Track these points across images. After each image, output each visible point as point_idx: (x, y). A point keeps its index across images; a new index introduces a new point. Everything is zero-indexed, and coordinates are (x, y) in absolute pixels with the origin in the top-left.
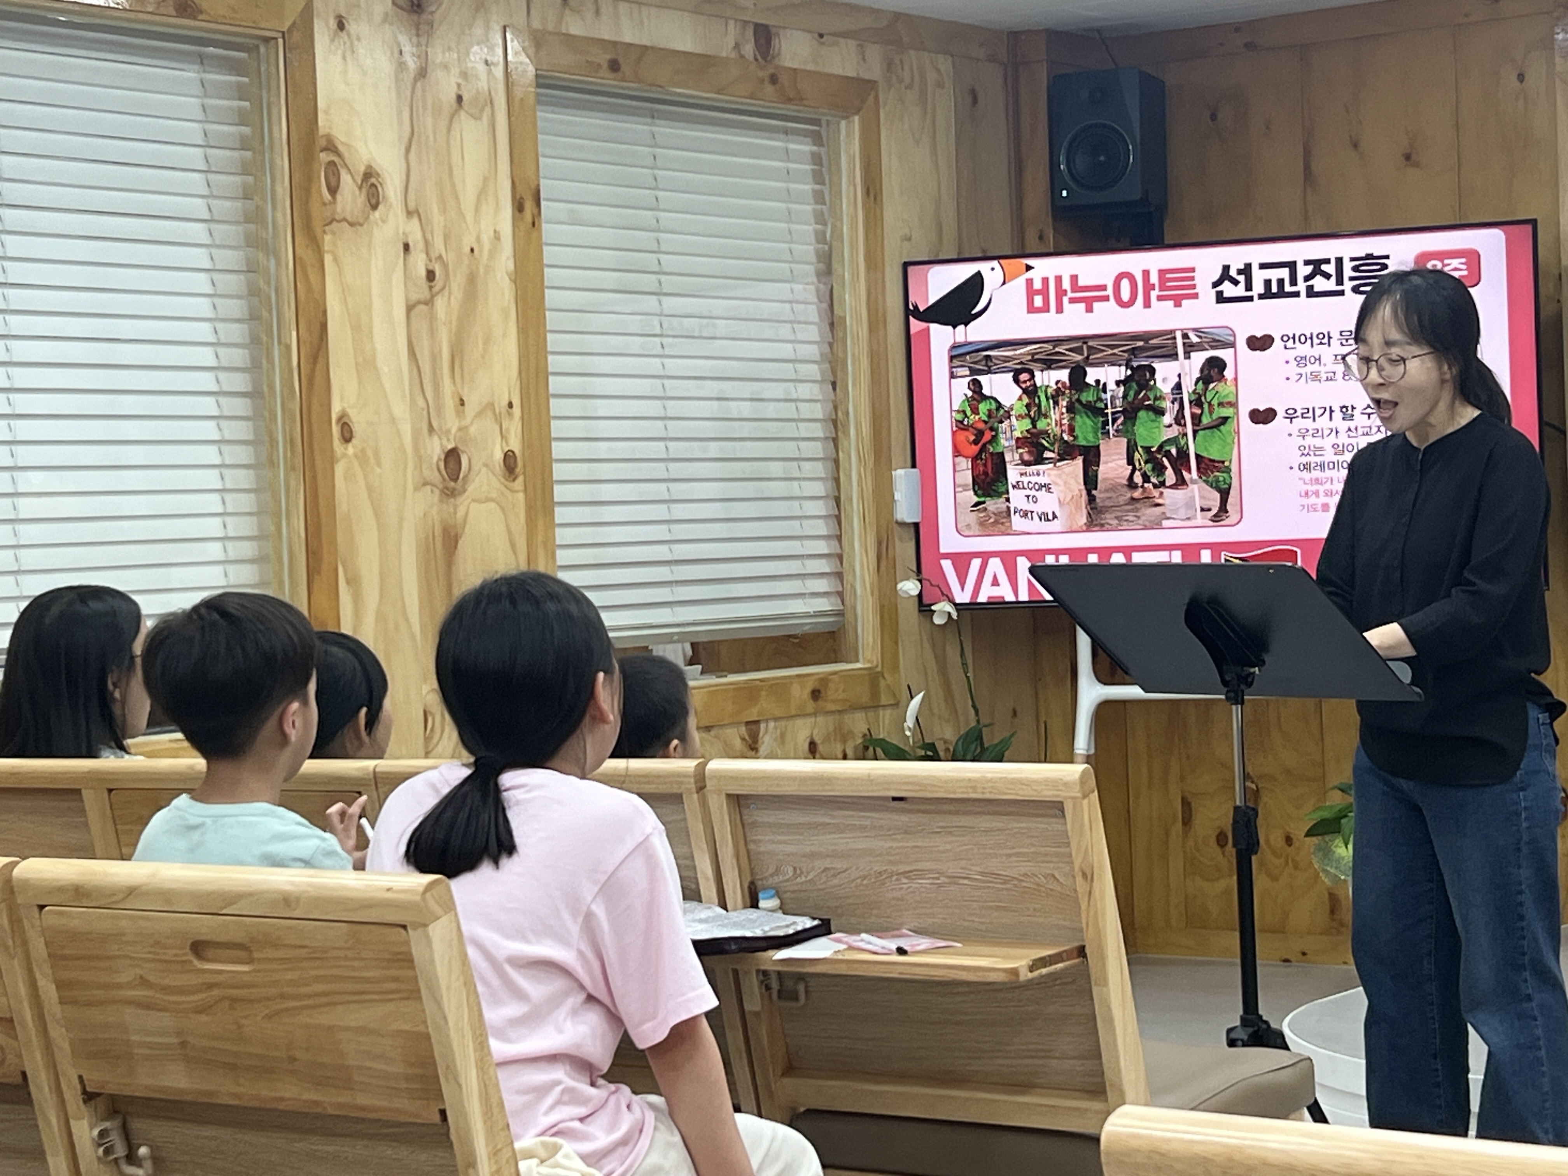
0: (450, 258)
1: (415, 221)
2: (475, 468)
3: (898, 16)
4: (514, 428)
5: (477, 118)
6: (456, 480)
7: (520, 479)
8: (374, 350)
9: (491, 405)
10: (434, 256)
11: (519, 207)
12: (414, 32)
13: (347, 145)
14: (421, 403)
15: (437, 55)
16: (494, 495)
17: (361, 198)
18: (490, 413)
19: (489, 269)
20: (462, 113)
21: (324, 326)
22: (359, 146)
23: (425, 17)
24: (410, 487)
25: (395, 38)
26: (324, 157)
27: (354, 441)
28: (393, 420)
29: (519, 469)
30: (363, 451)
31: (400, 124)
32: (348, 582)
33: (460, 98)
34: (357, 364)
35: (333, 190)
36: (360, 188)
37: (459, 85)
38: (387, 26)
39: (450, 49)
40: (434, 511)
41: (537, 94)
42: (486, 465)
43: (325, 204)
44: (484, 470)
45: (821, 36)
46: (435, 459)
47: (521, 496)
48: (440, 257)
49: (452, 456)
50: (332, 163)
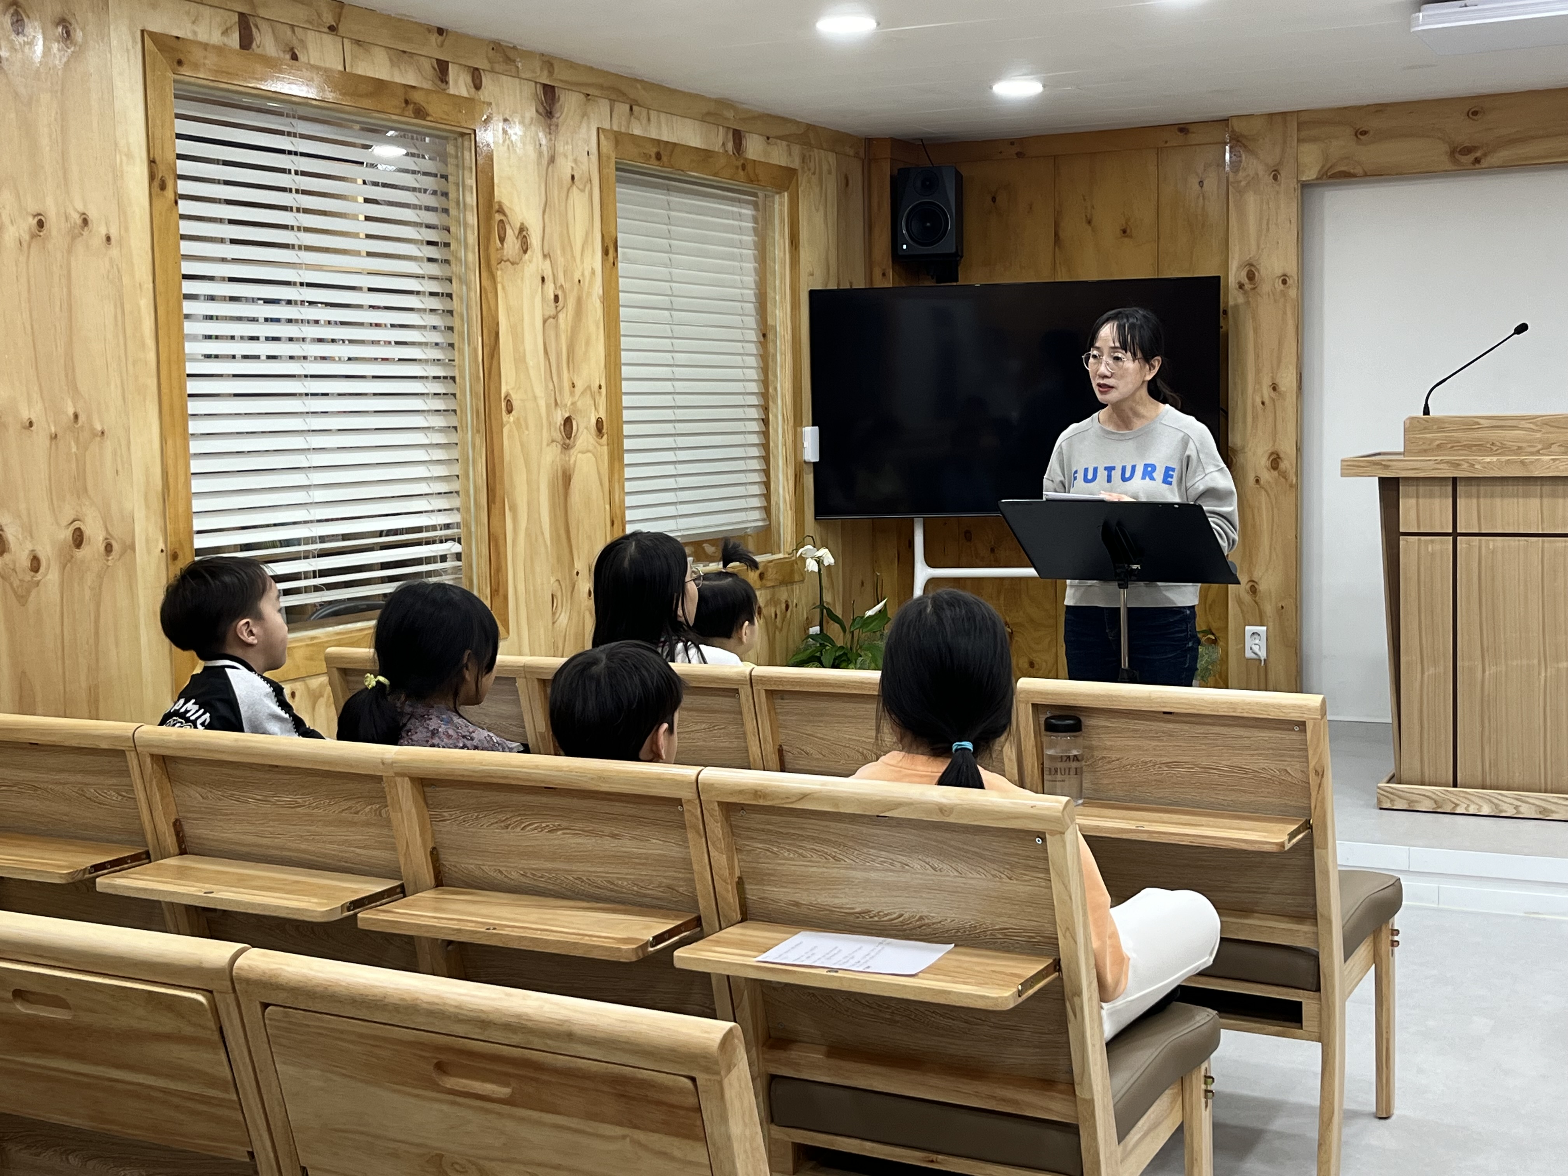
0: (567, 286)
1: (548, 262)
2: (580, 430)
3: (809, 126)
4: (602, 401)
5: (583, 191)
6: (569, 438)
7: (605, 436)
8: (525, 350)
9: (589, 387)
10: (559, 285)
11: (606, 252)
12: (547, 130)
13: (510, 209)
14: (551, 386)
15: (560, 148)
16: (591, 448)
17: (518, 245)
18: (589, 392)
19: (589, 294)
20: (574, 188)
21: (497, 334)
22: (517, 209)
23: (554, 120)
24: (545, 444)
25: (537, 135)
26: (498, 217)
27: (513, 412)
28: (535, 398)
29: (604, 431)
30: (518, 419)
31: (540, 195)
32: (510, 509)
33: (573, 177)
34: (515, 359)
35: (502, 240)
36: (517, 238)
37: (572, 168)
38: (533, 128)
39: (567, 143)
40: (558, 458)
41: (616, 176)
42: (586, 428)
43: (497, 250)
44: (585, 431)
45: (768, 138)
46: (558, 424)
47: (606, 448)
48: (562, 286)
49: (568, 421)
50: (501, 221)
